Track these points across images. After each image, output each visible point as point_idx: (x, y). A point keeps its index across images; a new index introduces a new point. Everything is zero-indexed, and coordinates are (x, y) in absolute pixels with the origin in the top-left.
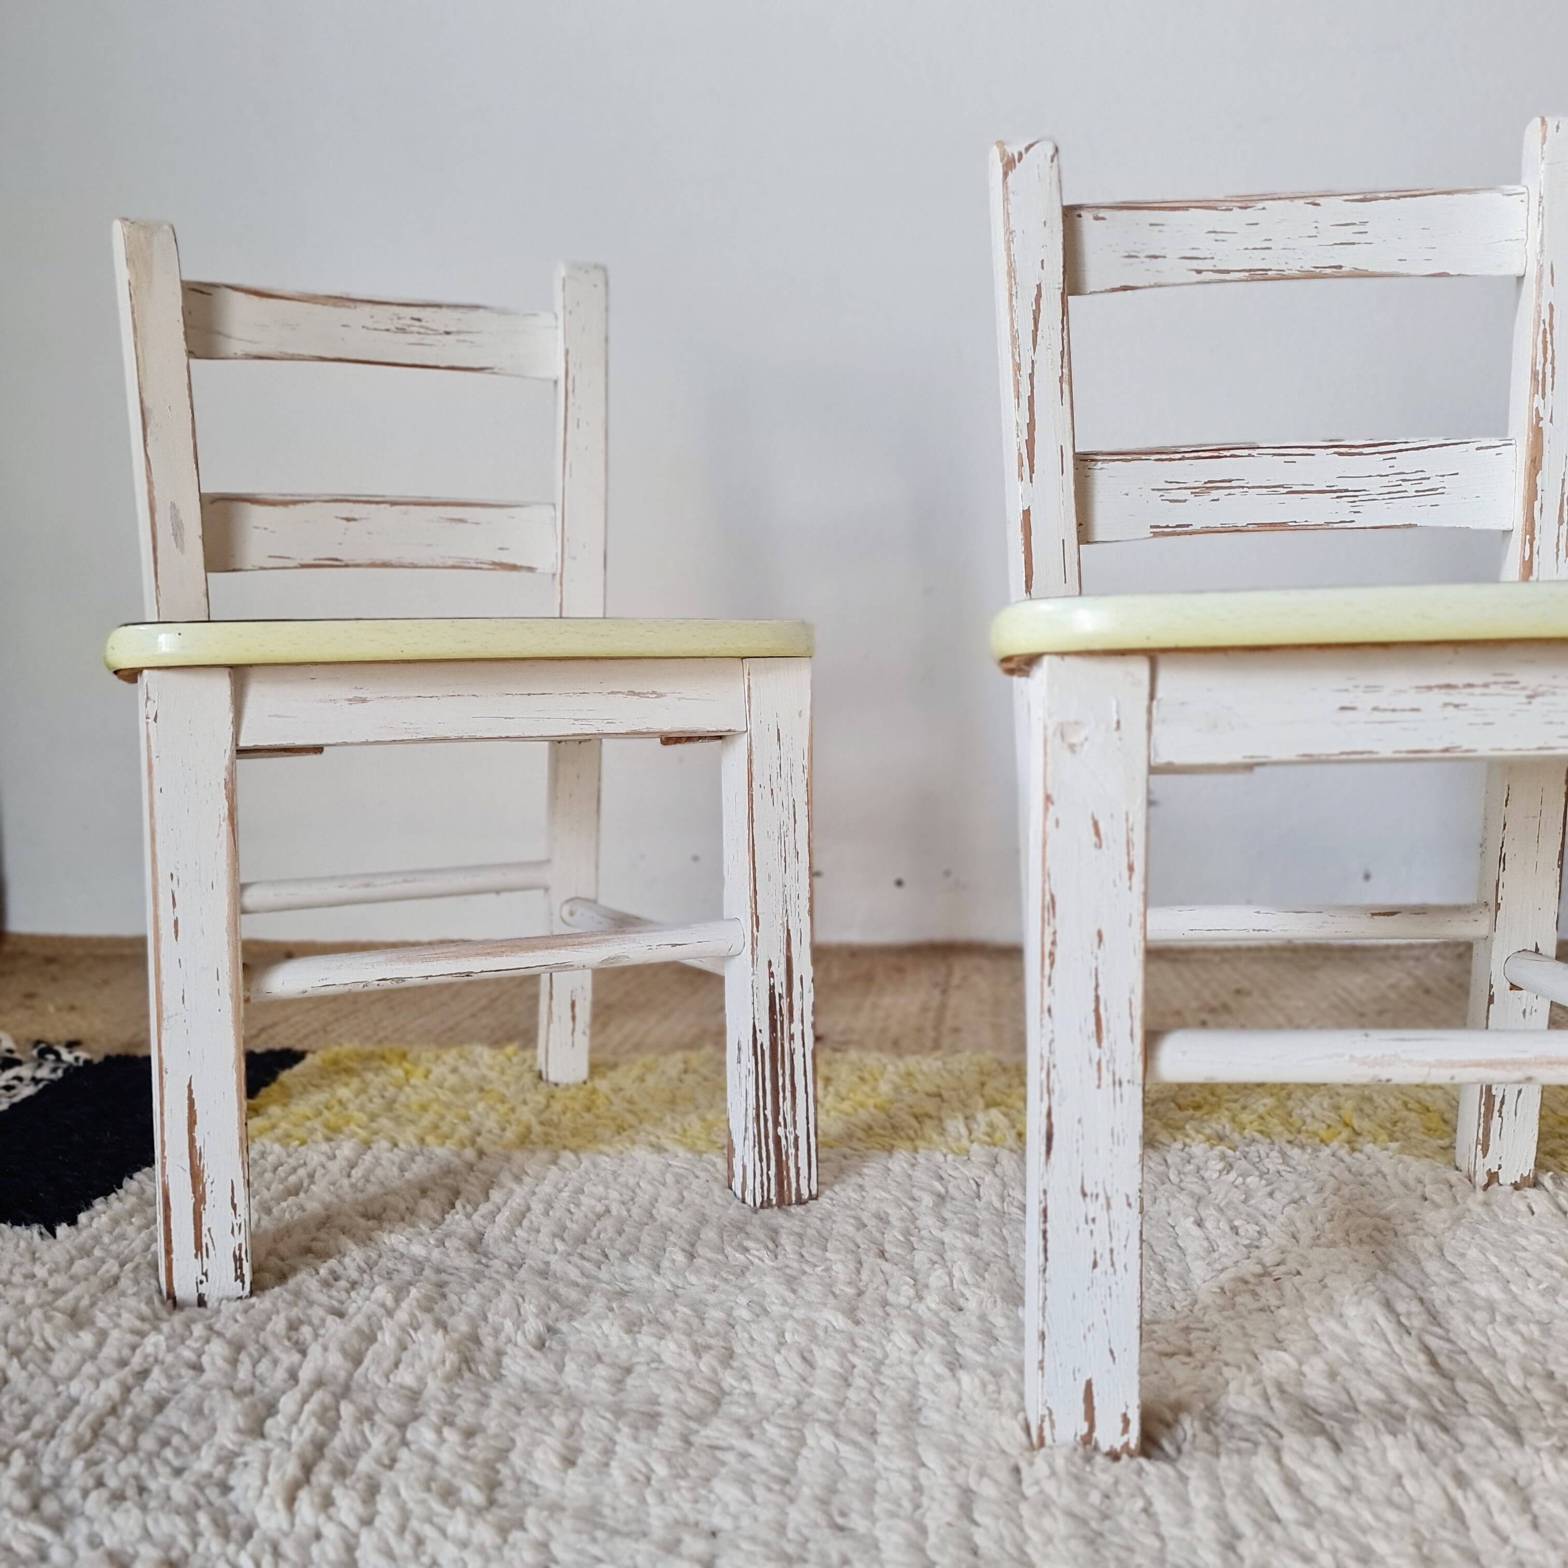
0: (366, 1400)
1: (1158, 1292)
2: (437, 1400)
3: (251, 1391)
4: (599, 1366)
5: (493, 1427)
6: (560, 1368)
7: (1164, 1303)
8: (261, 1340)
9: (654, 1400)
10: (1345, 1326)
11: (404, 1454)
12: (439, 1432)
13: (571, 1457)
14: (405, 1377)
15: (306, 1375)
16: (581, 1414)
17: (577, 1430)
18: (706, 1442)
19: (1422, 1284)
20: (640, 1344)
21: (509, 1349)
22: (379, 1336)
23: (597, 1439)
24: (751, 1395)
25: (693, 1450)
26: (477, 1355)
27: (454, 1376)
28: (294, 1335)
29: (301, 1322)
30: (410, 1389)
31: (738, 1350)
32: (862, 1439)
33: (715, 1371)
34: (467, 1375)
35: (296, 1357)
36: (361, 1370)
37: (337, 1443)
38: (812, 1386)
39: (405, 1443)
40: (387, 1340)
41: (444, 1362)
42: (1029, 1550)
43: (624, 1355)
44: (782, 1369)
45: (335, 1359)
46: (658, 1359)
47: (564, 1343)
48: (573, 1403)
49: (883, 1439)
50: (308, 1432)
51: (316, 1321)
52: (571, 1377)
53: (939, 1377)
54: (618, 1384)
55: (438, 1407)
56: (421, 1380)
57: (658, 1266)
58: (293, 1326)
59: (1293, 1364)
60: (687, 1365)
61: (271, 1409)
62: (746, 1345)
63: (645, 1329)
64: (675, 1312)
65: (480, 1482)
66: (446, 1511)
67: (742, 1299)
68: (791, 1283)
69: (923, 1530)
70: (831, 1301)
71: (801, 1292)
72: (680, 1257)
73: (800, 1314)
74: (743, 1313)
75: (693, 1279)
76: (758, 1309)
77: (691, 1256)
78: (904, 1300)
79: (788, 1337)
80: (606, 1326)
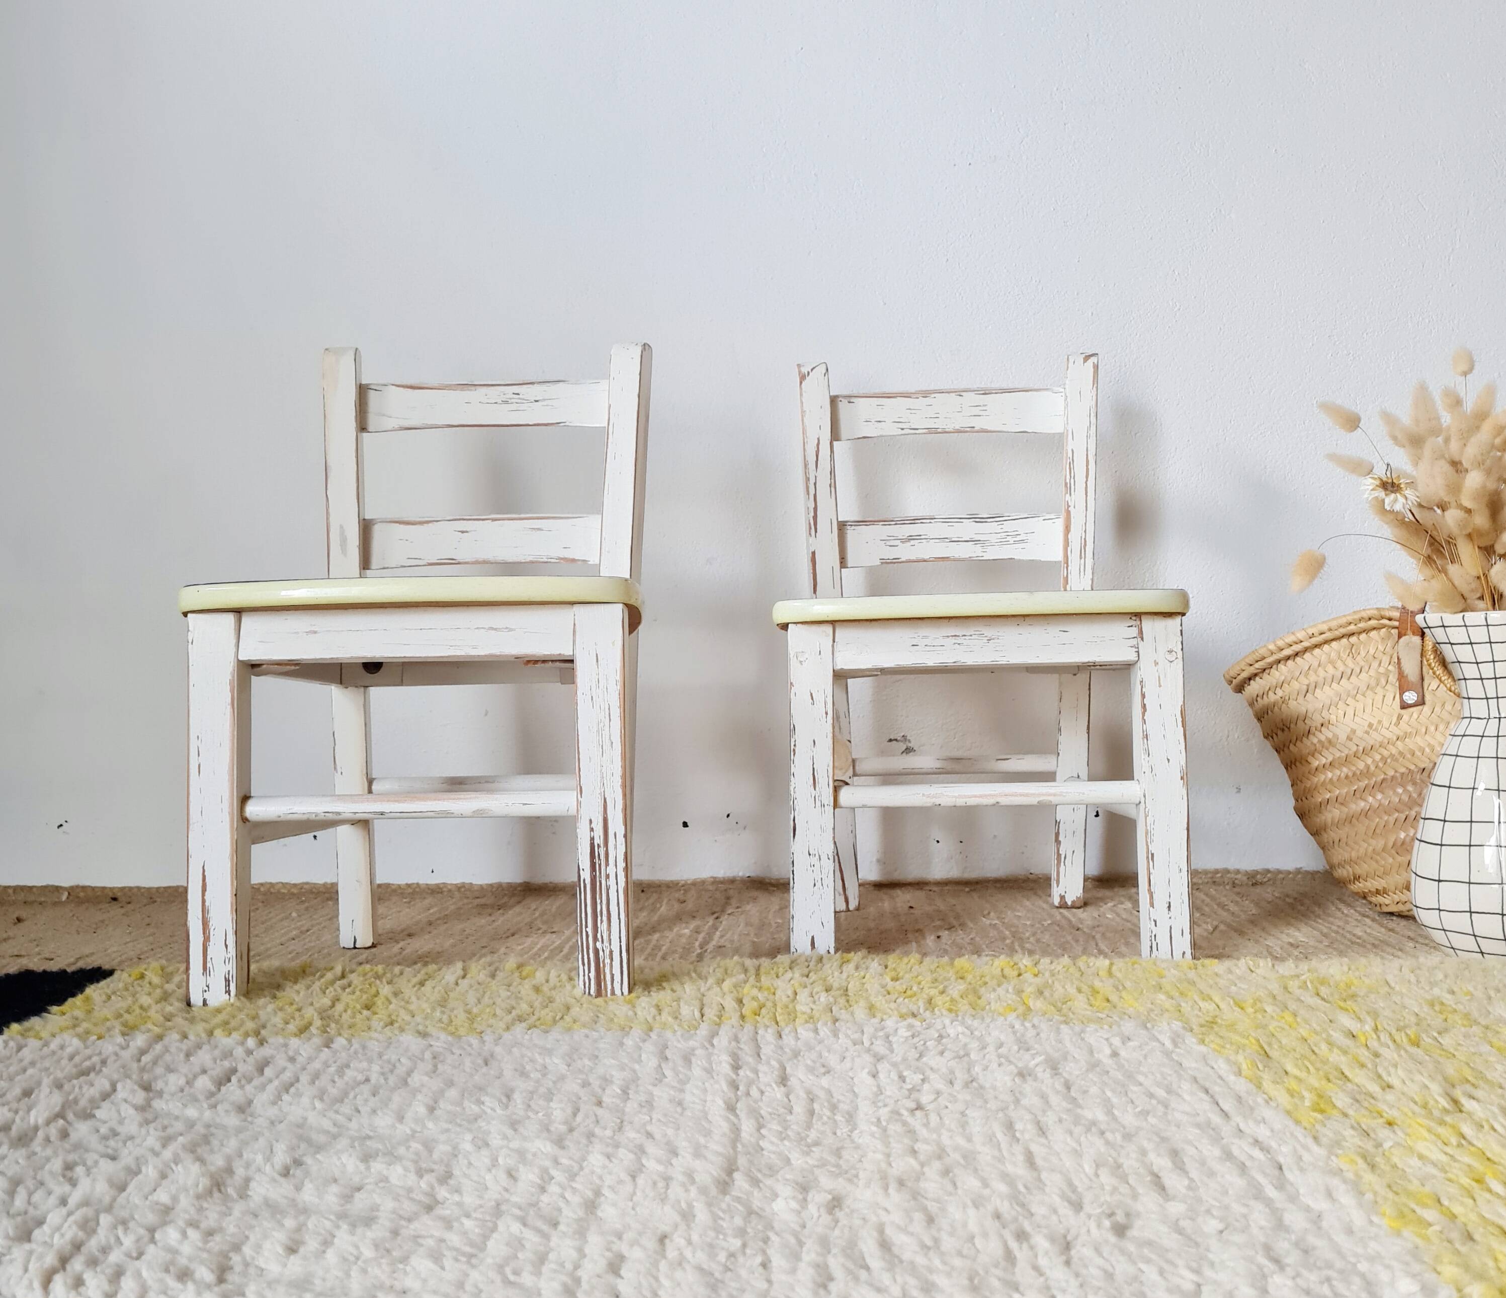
0: (124, 1214)
1: (825, 1124)
2: (186, 1211)
3: (26, 1213)
4: (334, 1185)
5: (232, 1229)
6: (298, 1188)
7: (828, 1130)
8: (39, 1177)
9: (375, 1208)
10: (970, 1141)
11: (151, 1249)
12: (184, 1234)
13: (295, 1247)
14: (163, 1197)
15: (74, 1199)
16: (308, 1218)
17: (304, 1228)
18: (412, 1233)
19: (1043, 1111)
20: (372, 1170)
21: (257, 1177)
22: (144, 1169)
23: (319, 1234)
24: (459, 1204)
25: (399, 1238)
26: (229, 1181)
27: (207, 1194)
28: (69, 1174)
29: (76, 1164)
30: (162, 1205)
31: (456, 1172)
32: (545, 1228)
33: (432, 1188)
34: (216, 1194)
35: (67, 1188)
36: (124, 1194)
37: (93, 1245)
38: (511, 1194)
39: (153, 1240)
40: (150, 1171)
41: (197, 1186)
43: (356, 1179)
44: (490, 1184)
45: (101, 1189)
46: (385, 1179)
47: (306, 1172)
48: (305, 1211)
49: (562, 1227)
50: (69, 1236)
51: (89, 1163)
52: (308, 1195)
53: (620, 1182)
54: (347, 1198)
55: (187, 1216)
56: (175, 1199)
57: (402, 1117)
58: (69, 1167)
59: (917, 1167)
60: (410, 1183)
61: (40, 1223)
62: (464, 1169)
63: (379, 1159)
64: (408, 1148)
65: (214, 1267)
66: (180, 1286)
67: (468, 1137)
68: (514, 1125)
69: (578, 1281)
70: (545, 1134)
71: (521, 1130)
72: (422, 1110)
73: (515, 1144)
74: (467, 1146)
75: (430, 1125)
76: (480, 1143)
77: (431, 1109)
78: (608, 1133)
79: (500, 1160)
80: (344, 1158)
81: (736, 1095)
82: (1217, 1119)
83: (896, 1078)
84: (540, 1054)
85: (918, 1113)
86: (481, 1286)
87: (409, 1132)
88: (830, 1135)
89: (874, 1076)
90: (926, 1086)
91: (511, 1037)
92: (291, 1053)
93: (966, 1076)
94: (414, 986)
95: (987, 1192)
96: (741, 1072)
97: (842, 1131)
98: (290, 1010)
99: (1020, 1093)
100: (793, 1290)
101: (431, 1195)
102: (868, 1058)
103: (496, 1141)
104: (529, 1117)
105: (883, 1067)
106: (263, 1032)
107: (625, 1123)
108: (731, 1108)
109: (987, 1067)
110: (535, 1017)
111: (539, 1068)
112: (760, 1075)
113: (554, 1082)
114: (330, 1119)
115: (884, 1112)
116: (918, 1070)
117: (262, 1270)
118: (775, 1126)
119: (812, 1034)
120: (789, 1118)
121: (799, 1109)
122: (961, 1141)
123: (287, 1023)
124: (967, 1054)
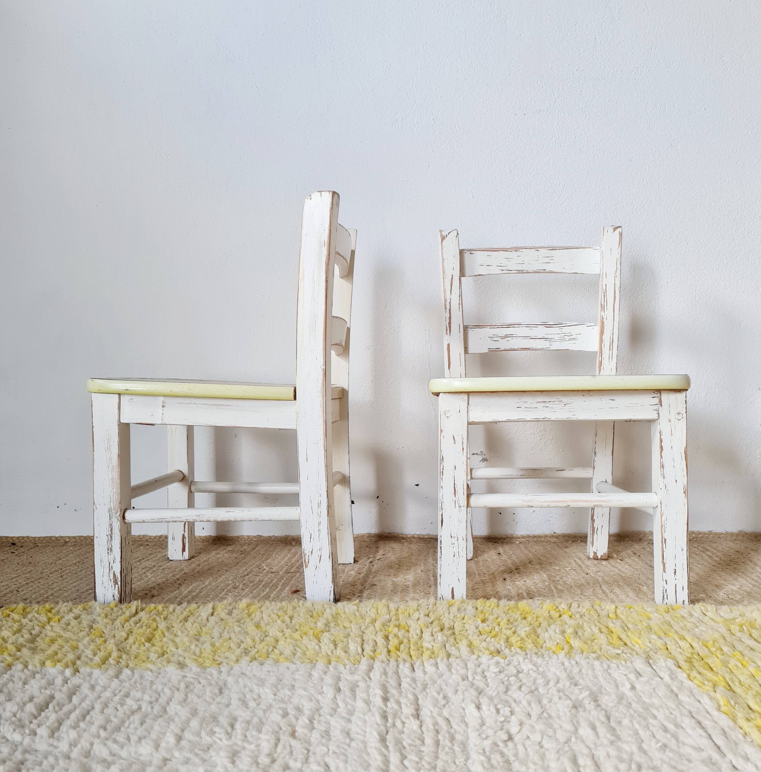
1: (447, 753)
7: (450, 760)
72: (173, 740)
81: (386, 726)
82: (716, 755)
83: (493, 711)
85: (510, 744)
88: (452, 764)
90: (513, 718)
91: (239, 669)
92: (92, 682)
93: (539, 708)
96: (389, 704)
97: (460, 760)
98: (99, 641)
99: (577, 723)
102: (474, 693)
104: (244, 749)
105: (484, 701)
106: (78, 663)
107: (311, 755)
108: (384, 739)
109: (552, 700)
110: (255, 651)
112: (402, 707)
113: (264, 711)
115: (487, 744)
116: (507, 703)
118: (413, 757)
119: (433, 669)
120: (422, 749)
121: (429, 740)
123: (95, 655)
124: (537, 689)
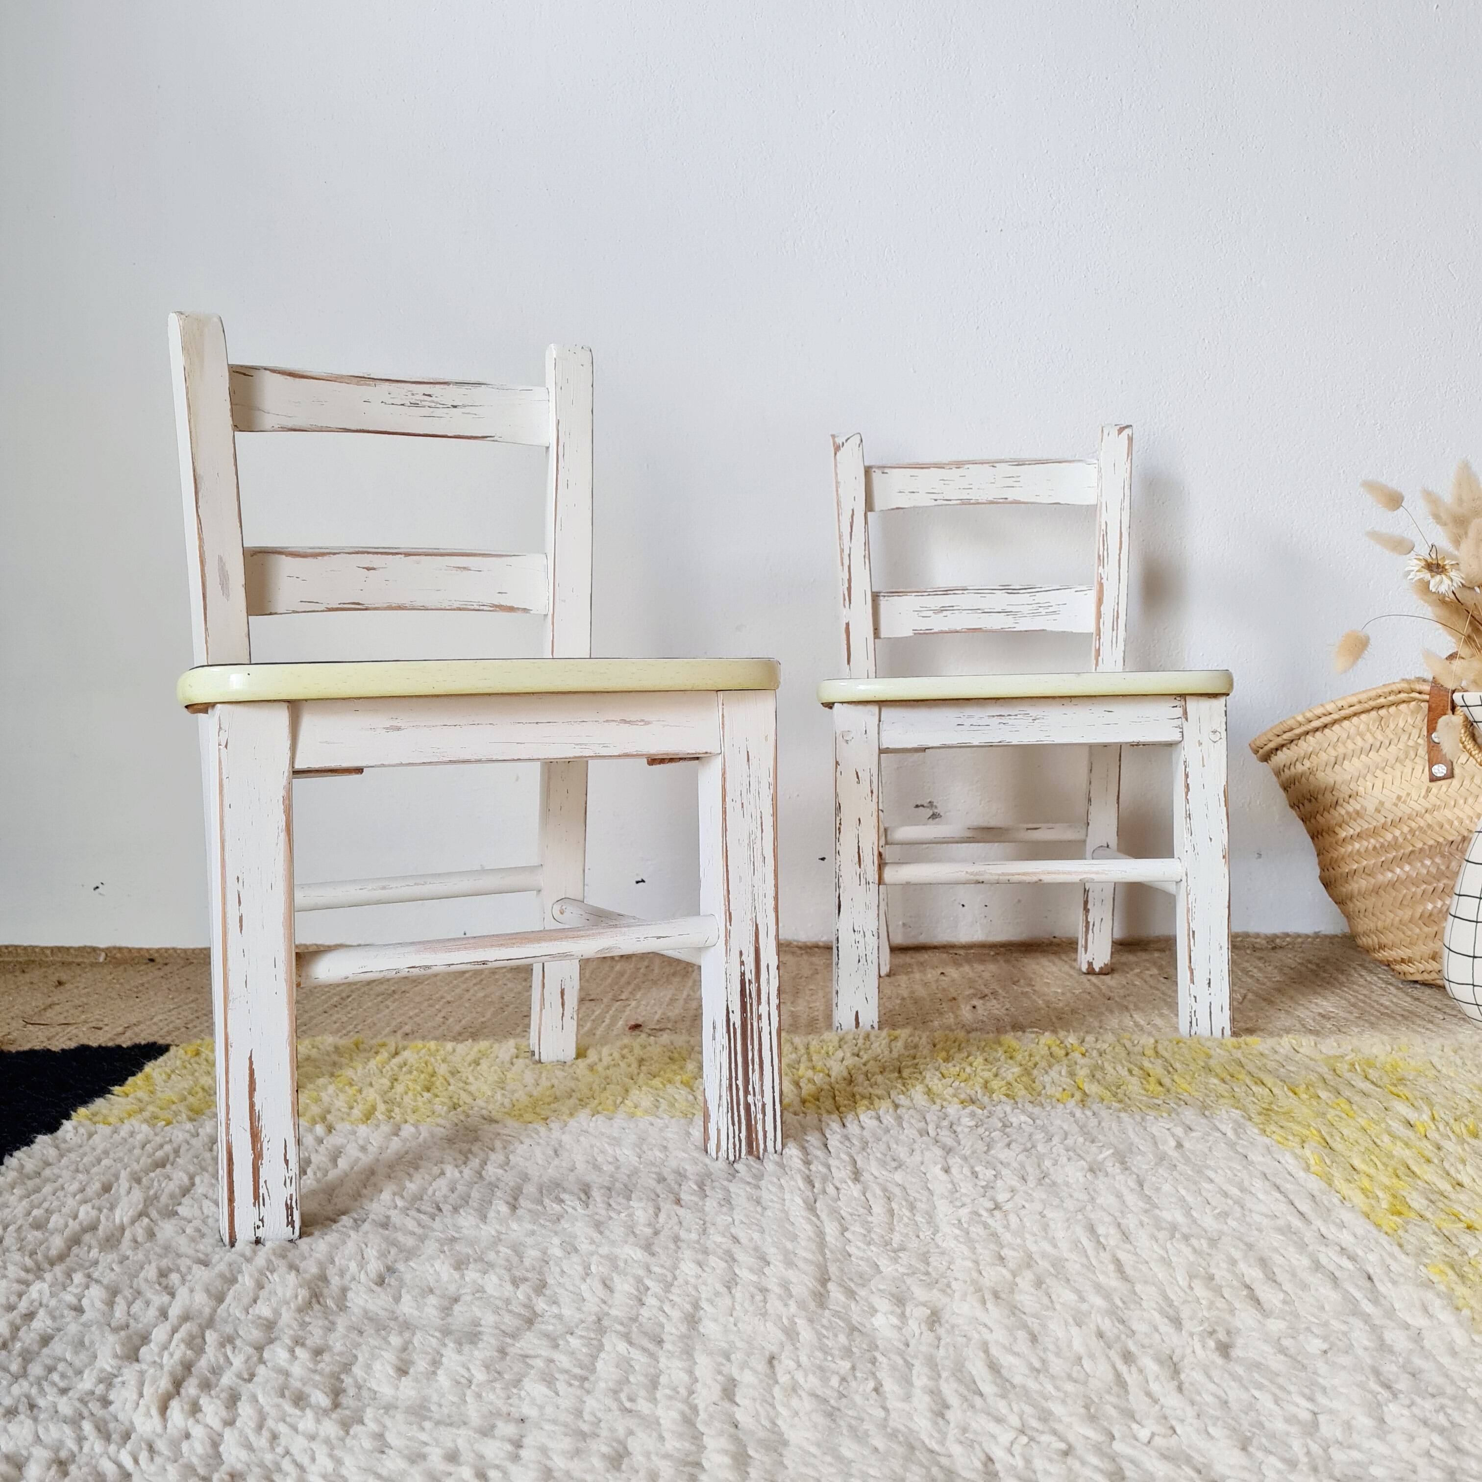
0: (229, 1329)
1: (906, 1225)
2: (289, 1326)
3: (128, 1326)
4: (431, 1296)
5: (338, 1347)
6: (397, 1299)
7: (911, 1233)
8: (135, 1286)
9: (476, 1323)
10: (1055, 1246)
11: (261, 1370)
12: (292, 1351)
13: (404, 1368)
14: (264, 1310)
15: (174, 1312)
16: (414, 1334)
17: (410, 1347)
18: (520, 1352)
19: (1122, 1212)
20: (467, 1279)
21: (353, 1286)
22: (240, 1278)
23: (427, 1353)
24: (559, 1317)
25: (508, 1358)
26: (326, 1291)
27: (307, 1306)
28: (164, 1281)
29: (170, 1270)
30: (267, 1320)
31: (551, 1281)
32: (651, 1346)
33: (529, 1299)
34: (316, 1307)
35: (166, 1298)
36: (224, 1306)
37: (203, 1364)
38: (610, 1307)
39: (261, 1361)
40: (246, 1281)
41: (296, 1297)
42: (779, 1422)
43: (452, 1289)
44: (587, 1295)
45: (201, 1299)
46: (481, 1290)
47: (401, 1280)
48: (407, 1326)
49: (668, 1346)
50: (178, 1355)
51: (183, 1269)
52: (407, 1307)
53: (717, 1294)
54: (446, 1311)
55: (291, 1332)
56: (277, 1313)
57: (485, 1217)
58: (163, 1274)
59: (1009, 1276)
60: (507, 1294)
61: (145, 1339)
62: (558, 1277)
63: (471, 1266)
64: (498, 1252)
65: (327, 1390)
66: (297, 1412)
67: (556, 1241)
68: (598, 1226)
69: (695, 1409)
70: (632, 1239)
71: (607, 1233)
72: (504, 1209)
73: (604, 1250)
74: (556, 1252)
75: (514, 1226)
76: (569, 1248)
77: (514, 1208)
78: (694, 1236)
79: (593, 1268)
80: (437, 1265)
81: (813, 1192)
82: (1297, 1223)
83: (969, 1174)
84: (609, 1144)
85: (996, 1213)
86: (599, 1414)
87: (494, 1233)
88: (914, 1238)
89: (946, 1172)
90: (999, 1183)
91: (576, 1124)
92: (361, 1142)
93: (1038, 1172)
94: (470, 1065)
95: (1084, 1307)
96: (813, 1167)
97: (926, 1233)
98: (351, 1091)
99: (1094, 1190)
100: (912, 1419)
101: (529, 1306)
102: (938, 1152)
103: (584, 1247)
104: (611, 1218)
105: (955, 1161)
106: (329, 1117)
107: (708, 1225)
108: (811, 1207)
109: (1057, 1161)
110: (596, 1101)
111: (610, 1160)
112: (833, 1170)
113: (629, 1176)
114: (414, 1219)
115: (964, 1212)
116: (989, 1165)
117: (375, 1393)
118: (858, 1228)
119: (875, 1123)
120: (870, 1219)
121: (878, 1208)
122: (1047, 1247)
123: (351, 1108)
124: (1034, 1147)
